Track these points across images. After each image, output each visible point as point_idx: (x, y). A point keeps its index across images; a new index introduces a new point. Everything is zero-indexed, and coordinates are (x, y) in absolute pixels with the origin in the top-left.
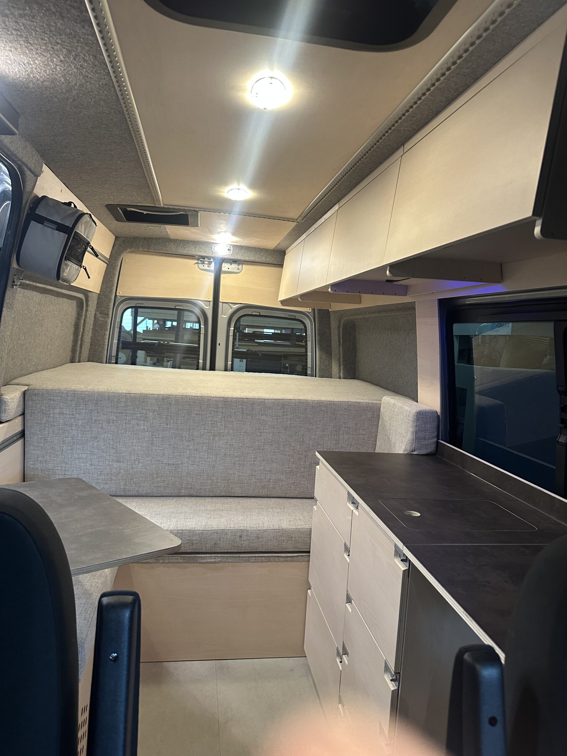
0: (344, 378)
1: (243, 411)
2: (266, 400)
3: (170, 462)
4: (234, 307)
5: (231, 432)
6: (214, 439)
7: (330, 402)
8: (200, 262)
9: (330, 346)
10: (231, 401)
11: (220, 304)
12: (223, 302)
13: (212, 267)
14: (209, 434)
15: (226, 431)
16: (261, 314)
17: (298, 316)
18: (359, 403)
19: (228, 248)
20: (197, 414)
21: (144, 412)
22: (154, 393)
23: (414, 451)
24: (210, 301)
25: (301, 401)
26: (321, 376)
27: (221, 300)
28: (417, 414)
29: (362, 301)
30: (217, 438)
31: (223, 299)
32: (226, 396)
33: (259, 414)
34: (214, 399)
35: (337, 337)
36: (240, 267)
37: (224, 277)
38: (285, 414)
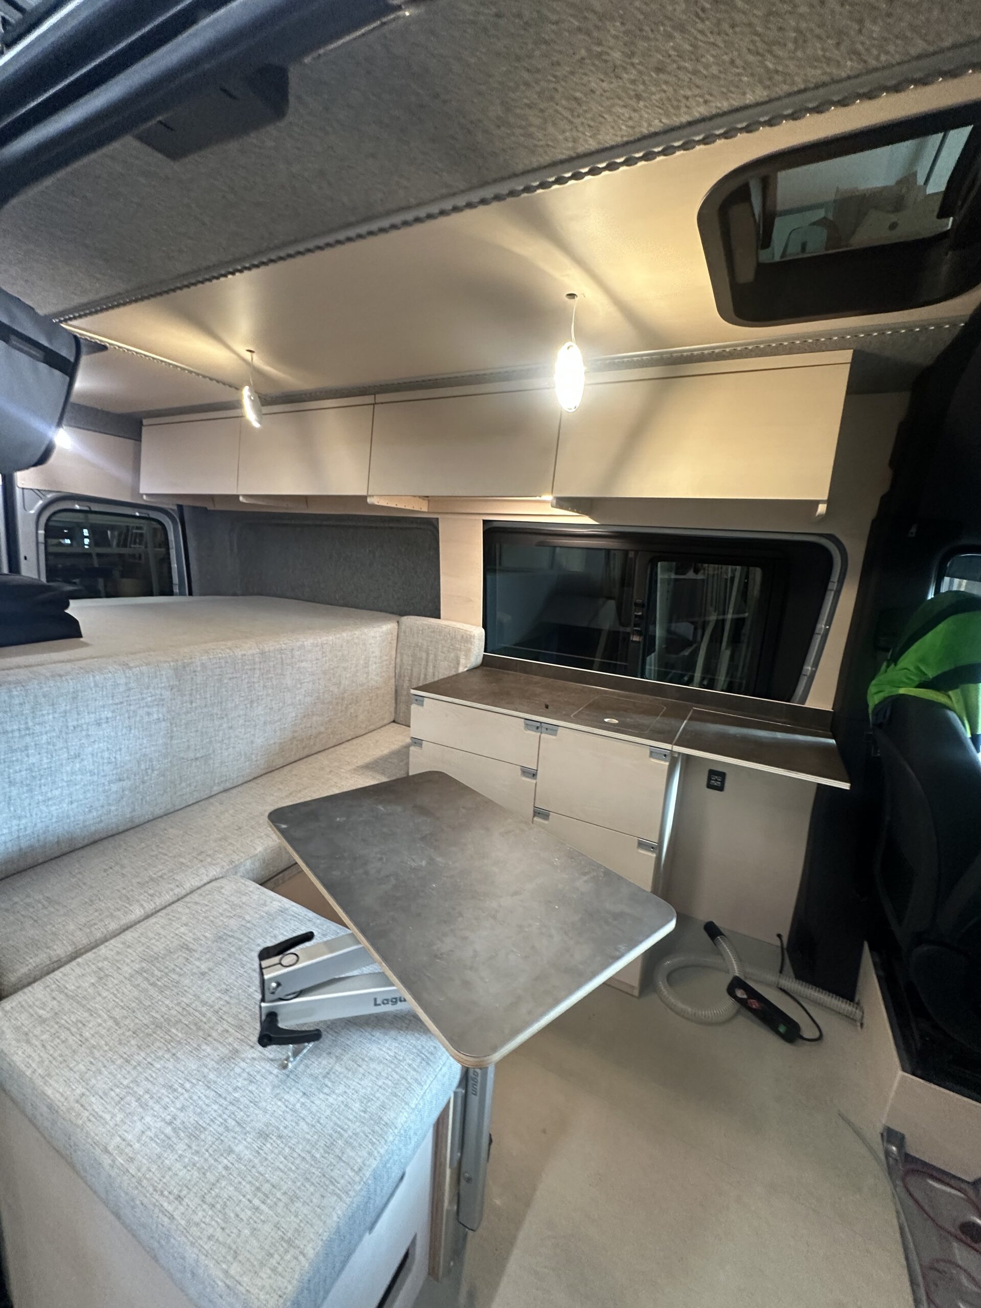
4: (45, 496)
11: (18, 491)
12: (23, 489)
16: (92, 509)
27: (19, 485)
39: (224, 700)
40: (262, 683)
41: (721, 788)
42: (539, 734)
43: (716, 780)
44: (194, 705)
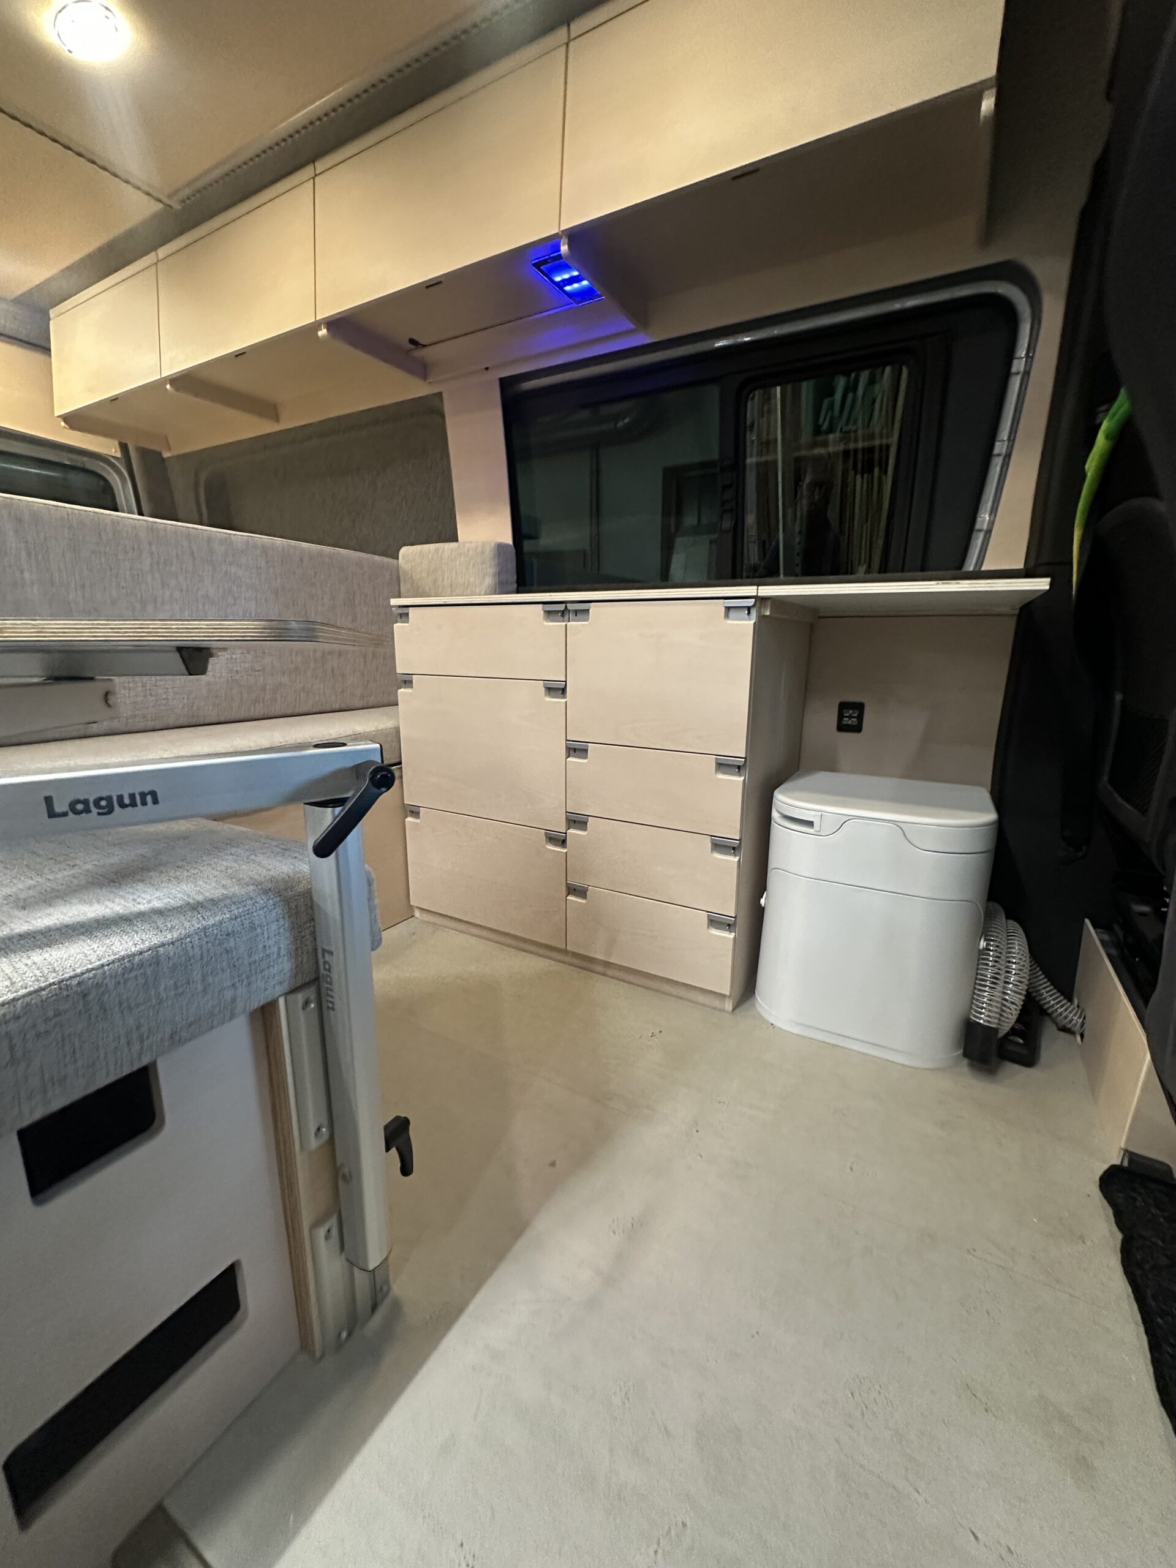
17: (90, 464)
28: (498, 546)
41: (857, 729)
42: (565, 623)
43: (850, 717)
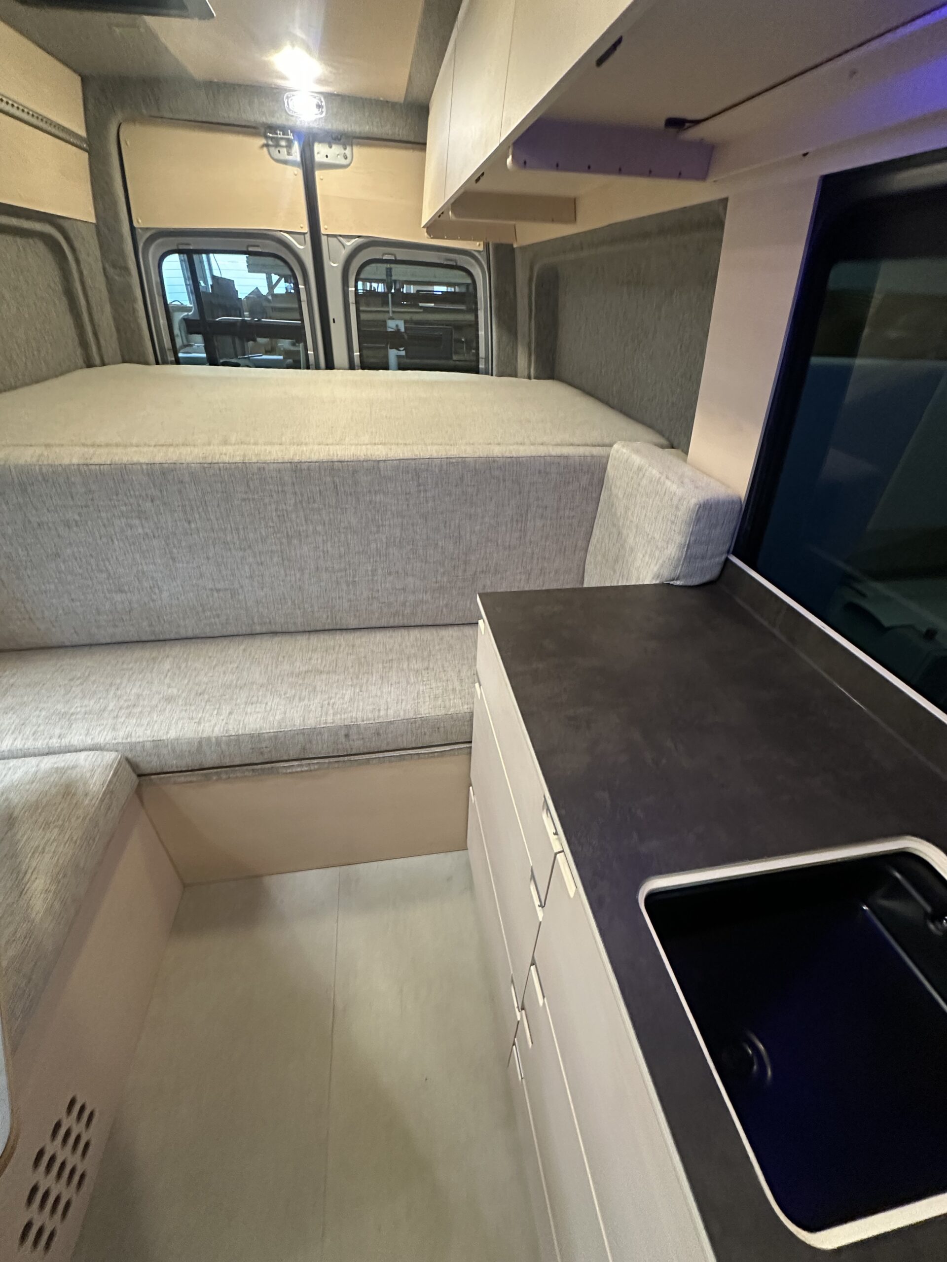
0: (536, 378)
1: (336, 487)
2: (381, 464)
3: (218, 586)
4: (349, 244)
5: (320, 528)
6: (289, 543)
7: (509, 460)
8: (270, 143)
9: (513, 317)
10: (309, 469)
11: (324, 239)
12: (328, 235)
13: (296, 154)
14: (278, 535)
15: (311, 528)
16: (399, 258)
17: (462, 260)
18: (567, 457)
19: (316, 101)
20: (244, 500)
21: (132, 500)
22: (142, 460)
23: (677, 579)
24: (304, 234)
25: (451, 460)
26: (500, 375)
27: (323, 231)
28: (700, 507)
29: (578, 218)
30: (295, 542)
31: (326, 227)
32: (297, 459)
33: (370, 491)
34: (272, 466)
35: (526, 301)
36: (348, 151)
37: (322, 177)
38: (422, 488)
39: (241, 527)
40: (301, 514)
44: (193, 526)
